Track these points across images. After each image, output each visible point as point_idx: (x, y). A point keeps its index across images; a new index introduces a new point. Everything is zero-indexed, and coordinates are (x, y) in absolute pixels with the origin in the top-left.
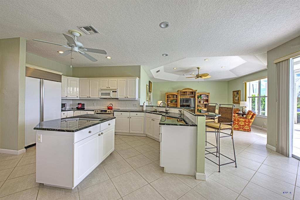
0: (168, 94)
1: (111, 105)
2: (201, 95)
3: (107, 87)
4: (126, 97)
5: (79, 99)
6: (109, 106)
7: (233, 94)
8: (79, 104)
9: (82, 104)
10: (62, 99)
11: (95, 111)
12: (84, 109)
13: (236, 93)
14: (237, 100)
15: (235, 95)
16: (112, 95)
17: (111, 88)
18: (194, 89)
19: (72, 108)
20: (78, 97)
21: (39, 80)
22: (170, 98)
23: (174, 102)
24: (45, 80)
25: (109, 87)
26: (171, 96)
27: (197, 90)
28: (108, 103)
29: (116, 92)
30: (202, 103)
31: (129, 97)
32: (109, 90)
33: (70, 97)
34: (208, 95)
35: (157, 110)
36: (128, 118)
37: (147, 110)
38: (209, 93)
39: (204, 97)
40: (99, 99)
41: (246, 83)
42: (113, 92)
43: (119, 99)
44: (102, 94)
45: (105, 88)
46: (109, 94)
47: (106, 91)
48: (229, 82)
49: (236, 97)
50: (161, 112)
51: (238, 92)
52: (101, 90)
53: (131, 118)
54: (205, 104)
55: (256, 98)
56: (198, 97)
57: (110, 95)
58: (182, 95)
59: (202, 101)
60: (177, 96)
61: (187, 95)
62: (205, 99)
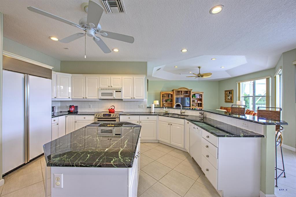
0: (163, 94)
1: (113, 108)
2: (195, 94)
3: (109, 86)
4: (132, 97)
5: (71, 100)
6: (110, 108)
7: (225, 94)
8: (71, 107)
9: (76, 106)
10: (52, 101)
11: (95, 115)
12: (77, 112)
13: (228, 92)
14: (230, 99)
15: (227, 95)
16: (116, 96)
17: (114, 87)
18: (189, 88)
19: (61, 112)
20: (71, 98)
21: (22, 75)
22: (165, 97)
23: (169, 101)
24: (30, 76)
25: (111, 86)
26: (165, 95)
27: (192, 90)
28: (109, 106)
29: (120, 91)
30: (196, 102)
31: (136, 98)
32: (111, 89)
33: (60, 98)
34: (201, 94)
35: (168, 113)
36: (138, 122)
37: (155, 112)
38: (203, 93)
39: (198, 97)
40: (99, 100)
41: (239, 84)
42: (116, 91)
43: (123, 100)
44: (103, 94)
45: (107, 87)
46: (111, 94)
47: (108, 90)
48: (220, 82)
49: (228, 97)
50: (173, 114)
51: (230, 92)
52: (102, 89)
53: (141, 122)
54: (199, 103)
55: (250, 97)
56: (192, 96)
57: (112, 96)
58: (177, 94)
59: (196, 100)
60: (172, 95)
61: (182, 94)
62: (198, 98)
